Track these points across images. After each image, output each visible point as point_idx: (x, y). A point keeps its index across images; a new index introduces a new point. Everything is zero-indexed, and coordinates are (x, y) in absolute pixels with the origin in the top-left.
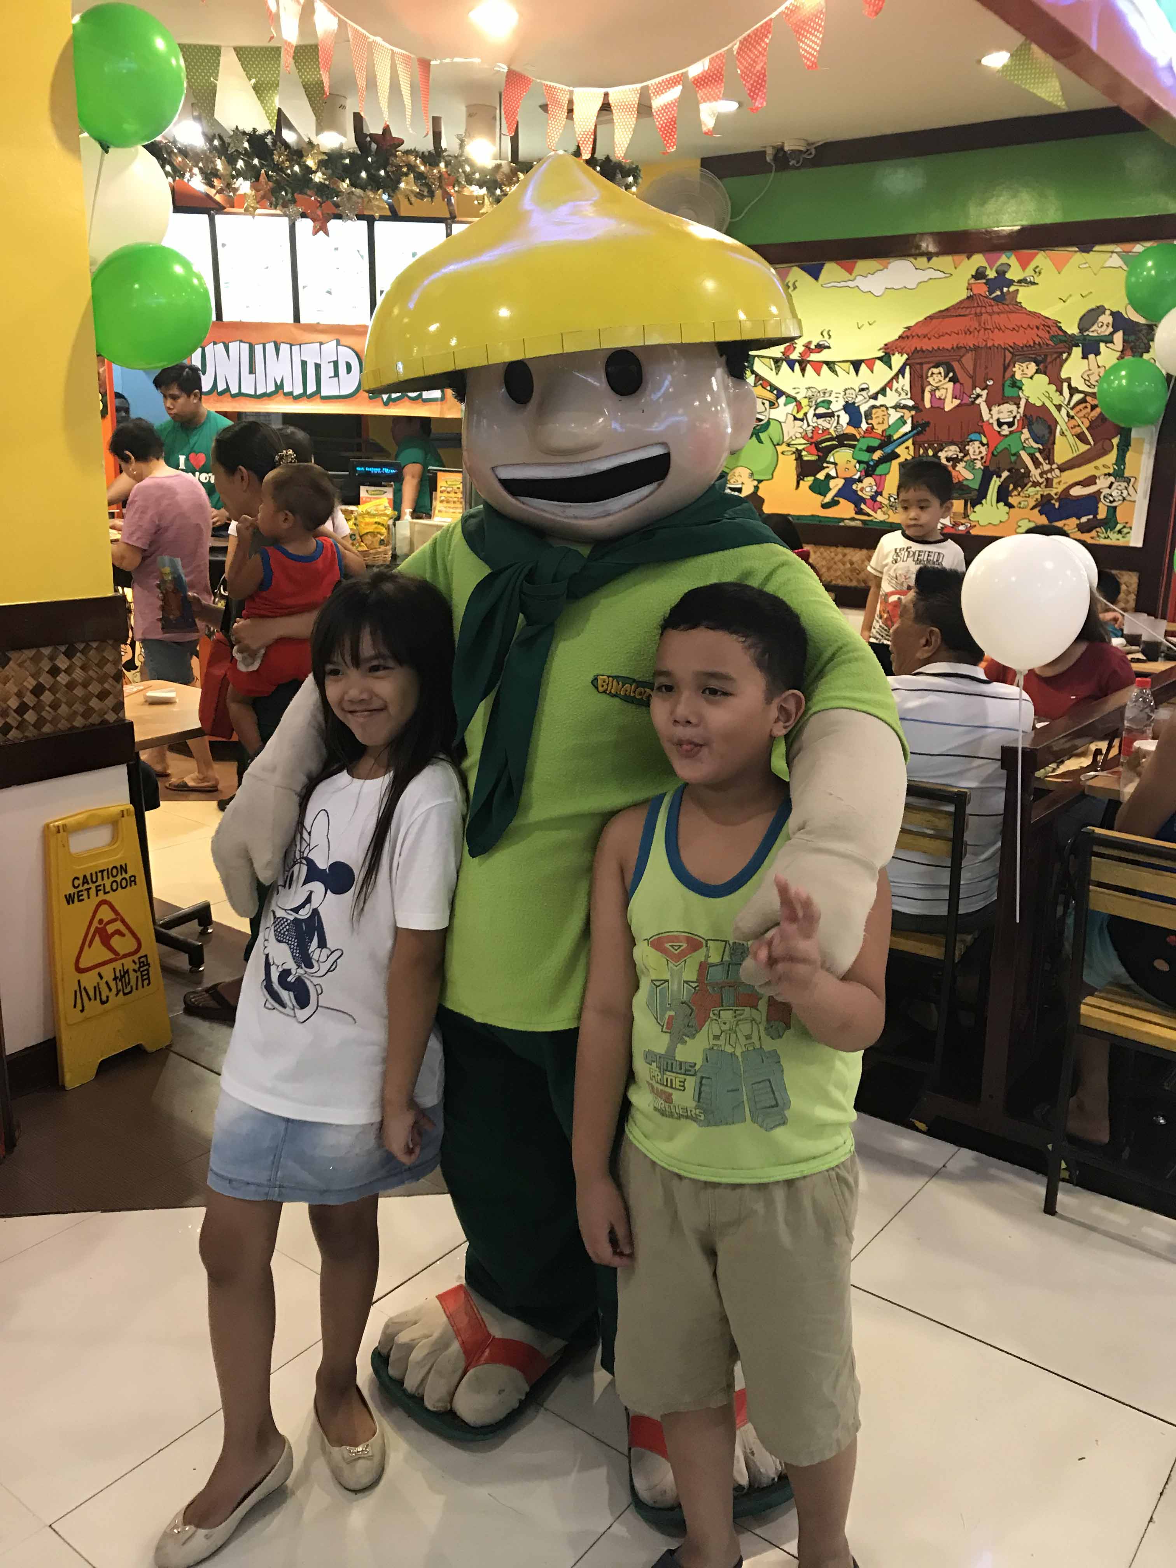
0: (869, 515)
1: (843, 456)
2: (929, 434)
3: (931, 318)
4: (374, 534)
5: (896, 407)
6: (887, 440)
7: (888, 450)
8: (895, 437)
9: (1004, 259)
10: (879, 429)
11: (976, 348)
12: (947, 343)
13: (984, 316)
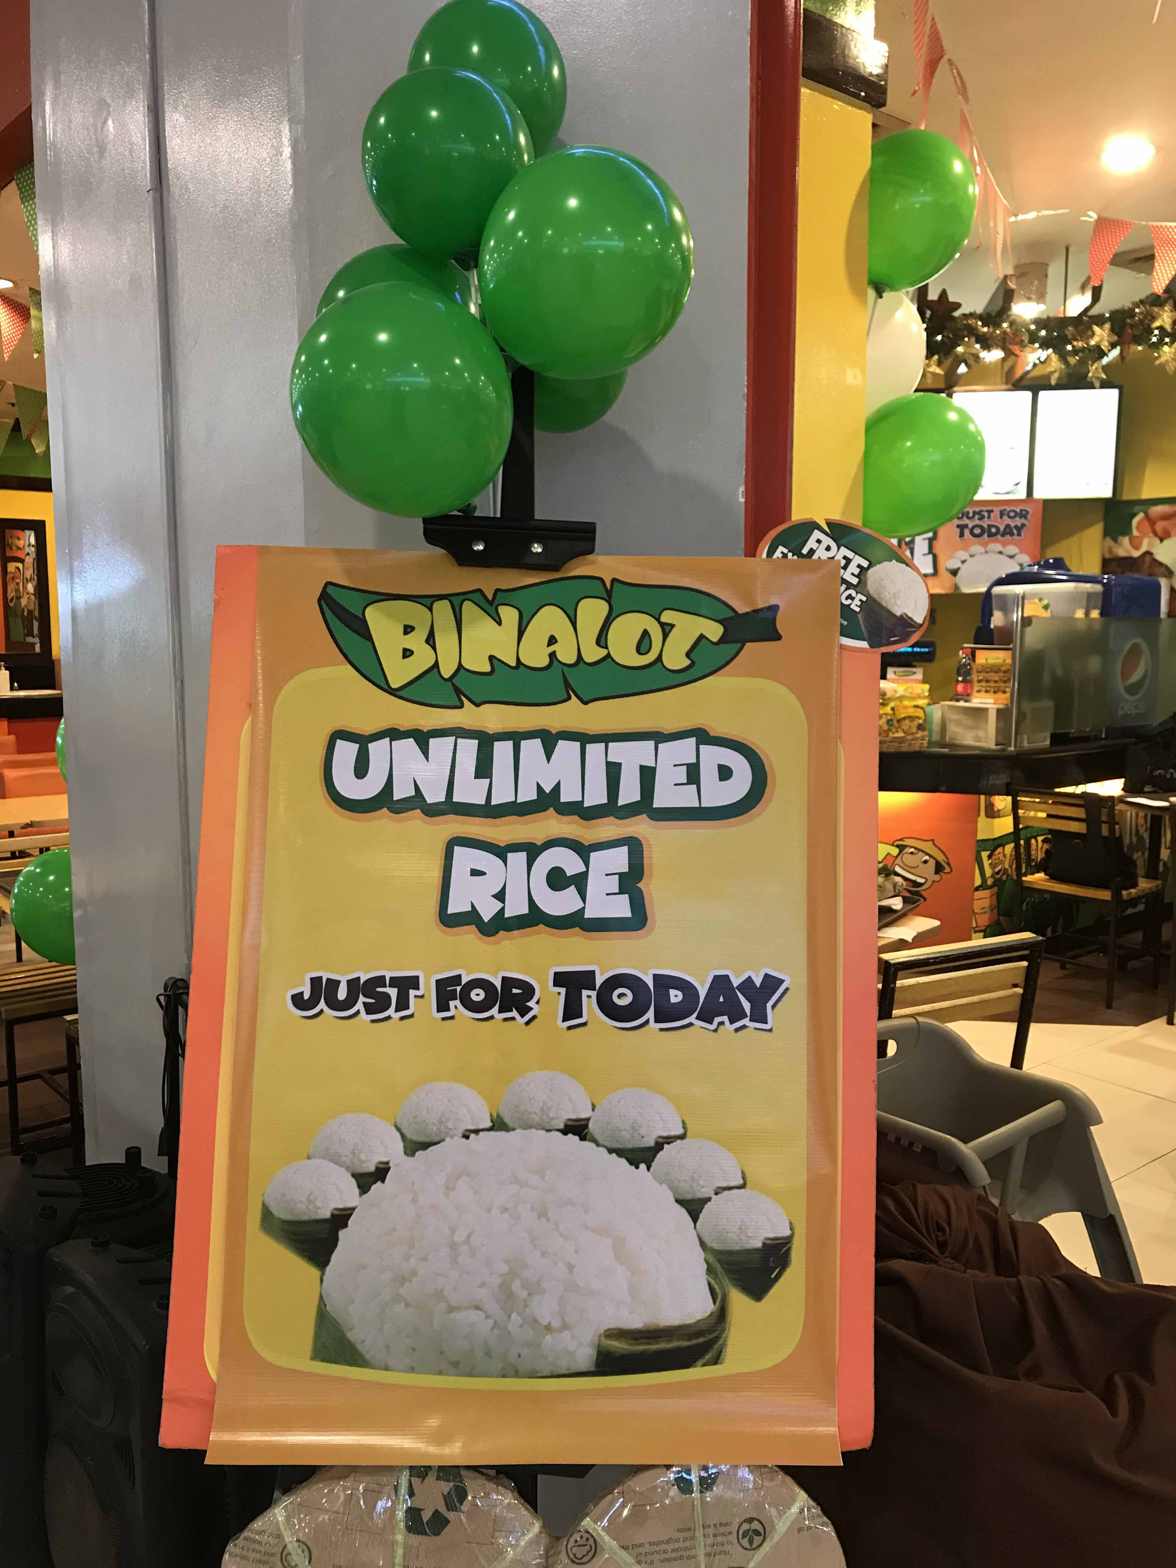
4: (912, 718)
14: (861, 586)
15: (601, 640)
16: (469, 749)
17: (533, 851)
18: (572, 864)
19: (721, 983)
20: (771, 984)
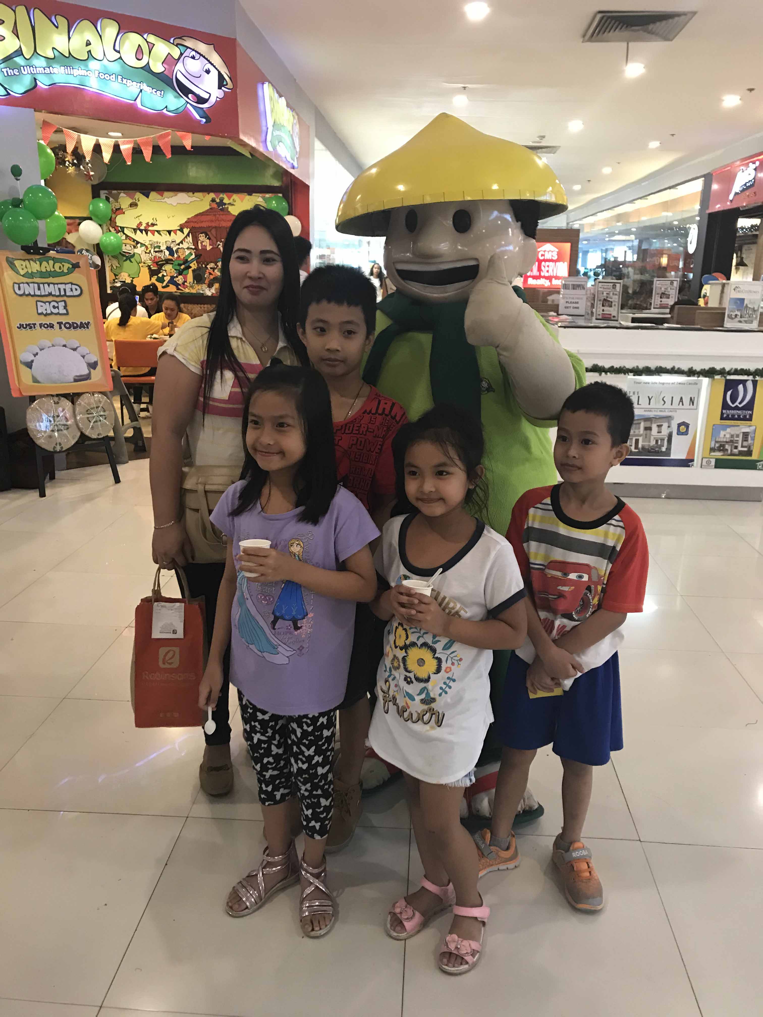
0: (182, 290)
1: (168, 267)
2: (202, 259)
3: (197, 215)
5: (188, 248)
6: (186, 261)
7: (187, 265)
8: (189, 260)
9: (221, 196)
10: (182, 257)
11: (216, 227)
12: (204, 225)
13: (217, 216)
14: (91, 259)
15: (54, 267)
16: (36, 285)
17: (50, 303)
18: (56, 305)
19: (81, 323)
20: (89, 323)
